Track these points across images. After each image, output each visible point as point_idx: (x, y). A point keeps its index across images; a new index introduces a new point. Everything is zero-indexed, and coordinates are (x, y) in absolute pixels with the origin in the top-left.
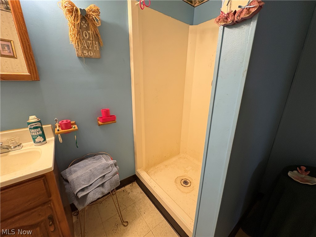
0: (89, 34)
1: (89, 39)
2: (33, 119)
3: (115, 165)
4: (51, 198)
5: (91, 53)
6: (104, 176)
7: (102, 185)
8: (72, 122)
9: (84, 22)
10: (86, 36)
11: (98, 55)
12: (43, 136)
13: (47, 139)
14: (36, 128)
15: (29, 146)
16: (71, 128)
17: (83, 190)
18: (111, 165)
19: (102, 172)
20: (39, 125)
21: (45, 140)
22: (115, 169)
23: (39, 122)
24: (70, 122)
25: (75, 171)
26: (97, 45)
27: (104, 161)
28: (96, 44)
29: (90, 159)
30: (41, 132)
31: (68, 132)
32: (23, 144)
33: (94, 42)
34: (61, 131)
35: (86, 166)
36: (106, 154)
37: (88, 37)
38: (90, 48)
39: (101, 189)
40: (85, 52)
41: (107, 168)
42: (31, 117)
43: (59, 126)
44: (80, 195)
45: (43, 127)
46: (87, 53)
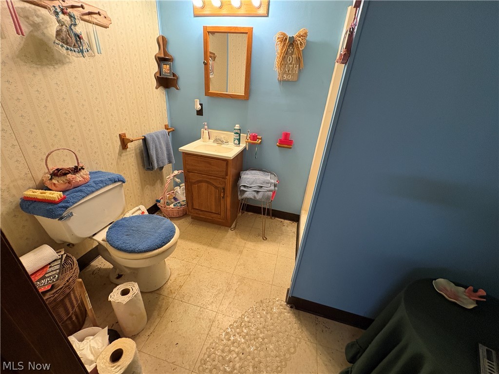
0: (292, 58)
1: (291, 64)
2: (237, 127)
3: (275, 186)
4: (227, 177)
5: (289, 77)
6: (262, 187)
7: (258, 192)
8: (258, 137)
9: (291, 48)
10: (289, 60)
11: (295, 79)
12: (239, 140)
13: (241, 145)
14: (237, 133)
15: (231, 145)
16: (256, 140)
17: (245, 186)
18: (271, 183)
19: (262, 184)
20: (239, 132)
21: (239, 144)
22: (272, 188)
23: (240, 130)
24: (257, 136)
25: (248, 174)
26: (297, 69)
27: (268, 178)
28: (296, 67)
29: (261, 172)
30: (238, 137)
31: (253, 144)
32: (229, 143)
33: (295, 66)
34: (249, 141)
35: (255, 174)
36: (275, 176)
37: (290, 61)
38: (290, 72)
39: (255, 194)
40: (285, 76)
41: (267, 183)
42: (237, 125)
43: (249, 137)
44: (242, 188)
45: (241, 134)
46: (286, 77)
